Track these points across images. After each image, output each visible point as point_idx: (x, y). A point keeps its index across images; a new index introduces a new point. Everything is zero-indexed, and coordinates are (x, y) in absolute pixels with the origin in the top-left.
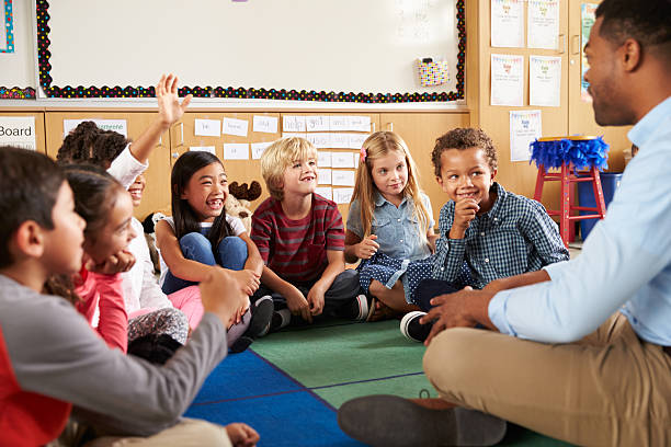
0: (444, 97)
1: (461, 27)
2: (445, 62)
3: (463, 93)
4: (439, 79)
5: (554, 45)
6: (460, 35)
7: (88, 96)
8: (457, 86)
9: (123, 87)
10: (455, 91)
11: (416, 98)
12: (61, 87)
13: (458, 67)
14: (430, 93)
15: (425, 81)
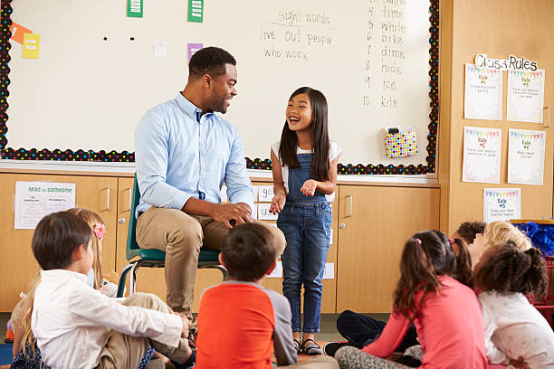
0: (412, 170)
1: (434, 95)
2: (414, 134)
3: (434, 166)
4: (405, 151)
5: (538, 119)
6: (431, 105)
7: (41, 159)
8: (427, 159)
9: (75, 151)
10: (425, 164)
11: (380, 170)
12: (16, 149)
13: (429, 138)
14: (396, 165)
15: (390, 152)
